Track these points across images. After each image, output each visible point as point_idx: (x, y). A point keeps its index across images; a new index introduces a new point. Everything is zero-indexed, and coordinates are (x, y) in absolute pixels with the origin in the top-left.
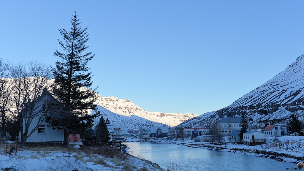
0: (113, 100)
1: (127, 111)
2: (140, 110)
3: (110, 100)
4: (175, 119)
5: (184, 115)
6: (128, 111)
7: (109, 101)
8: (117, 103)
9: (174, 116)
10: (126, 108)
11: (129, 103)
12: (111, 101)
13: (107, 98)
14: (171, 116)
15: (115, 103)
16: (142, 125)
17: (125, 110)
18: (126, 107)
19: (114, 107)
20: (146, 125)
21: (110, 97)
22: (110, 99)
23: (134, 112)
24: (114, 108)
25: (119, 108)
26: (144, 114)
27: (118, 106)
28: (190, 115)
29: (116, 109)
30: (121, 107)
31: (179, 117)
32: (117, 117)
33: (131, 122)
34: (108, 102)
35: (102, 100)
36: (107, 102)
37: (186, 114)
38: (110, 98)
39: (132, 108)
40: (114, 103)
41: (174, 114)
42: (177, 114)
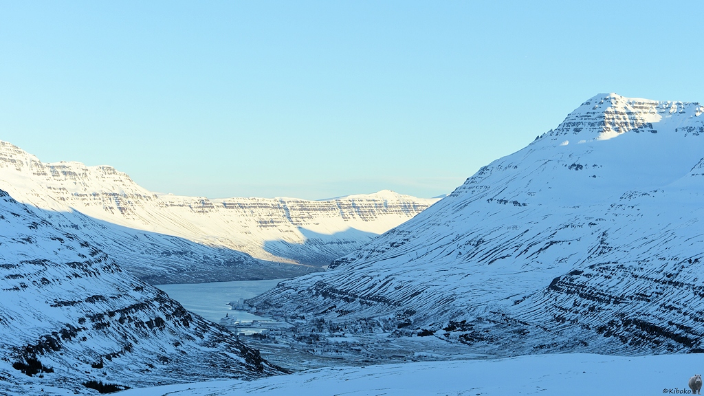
0: (75, 174)
1: (114, 204)
2: (145, 199)
3: (65, 173)
4: (242, 219)
5: (270, 202)
6: (118, 204)
7: (62, 176)
8: (86, 181)
9: (241, 206)
10: (112, 197)
11: (116, 177)
12: (68, 177)
13: (57, 167)
14: (230, 207)
15: (81, 181)
16: (166, 253)
17: (108, 204)
18: (110, 194)
19: (81, 195)
20: (175, 253)
21: (66, 165)
22: (64, 170)
23: (132, 208)
24: (80, 198)
25: (93, 197)
26: (157, 209)
27: (90, 191)
28: (291, 204)
29: (85, 201)
30: (98, 195)
31: (254, 210)
32: (100, 229)
33: (138, 244)
34: (59, 178)
35: (45, 174)
36: (56, 178)
37: (278, 199)
38: (64, 167)
39: (125, 196)
40: (78, 181)
41: (241, 201)
42: (249, 202)
